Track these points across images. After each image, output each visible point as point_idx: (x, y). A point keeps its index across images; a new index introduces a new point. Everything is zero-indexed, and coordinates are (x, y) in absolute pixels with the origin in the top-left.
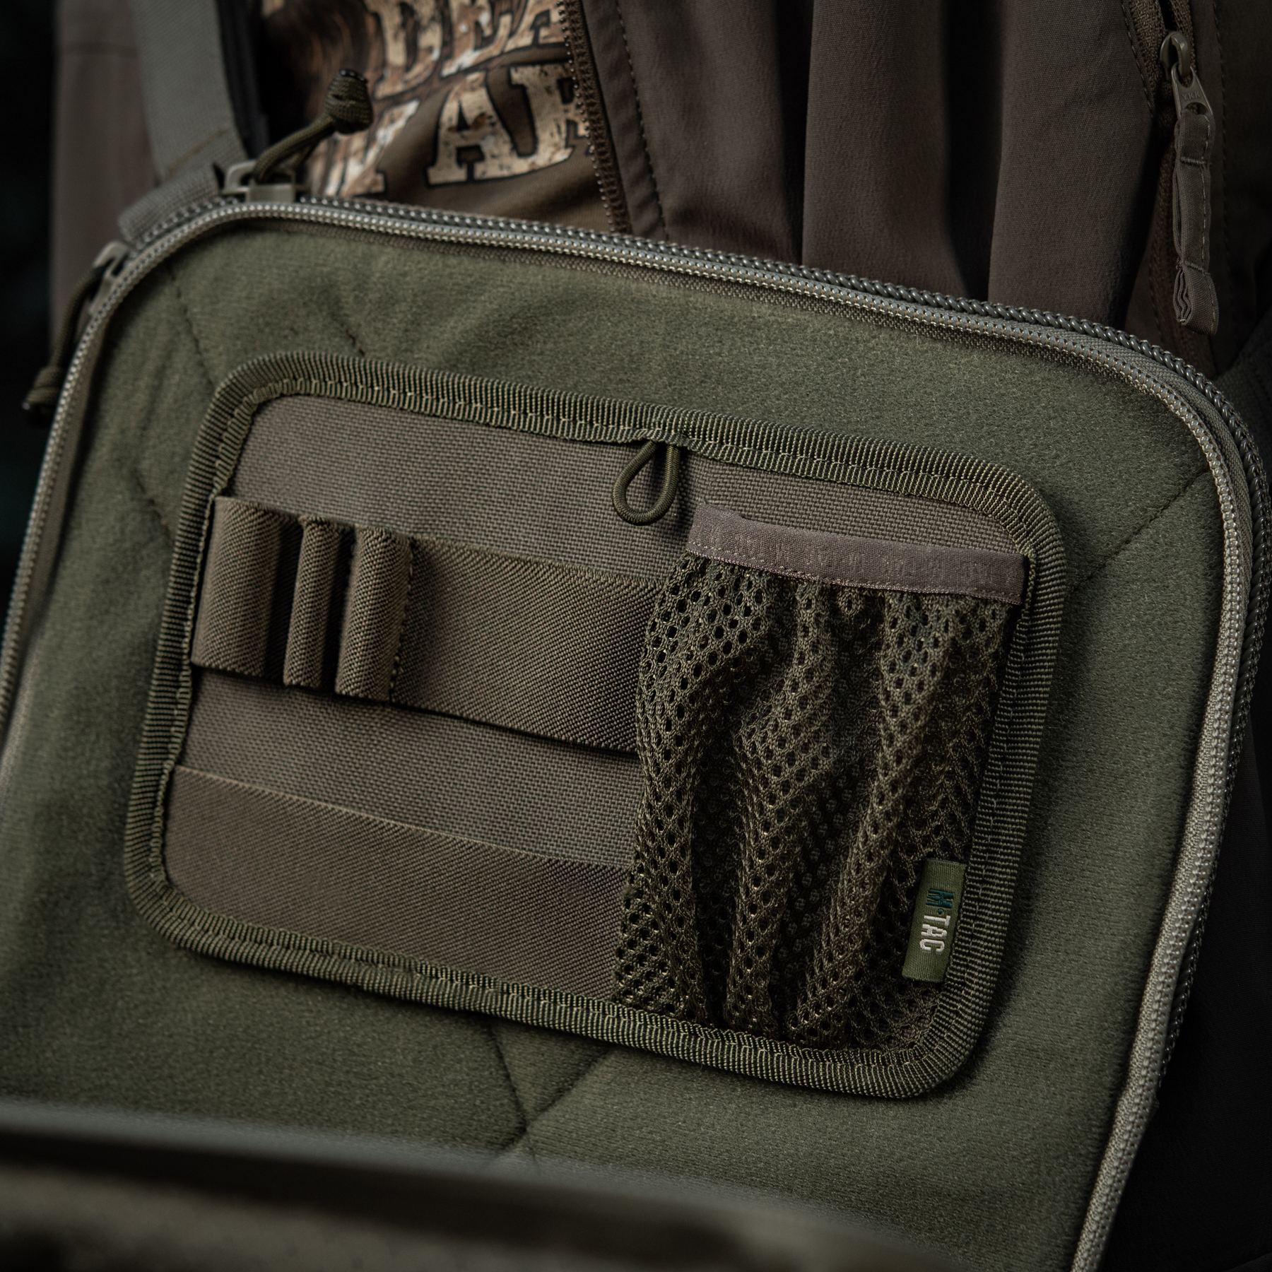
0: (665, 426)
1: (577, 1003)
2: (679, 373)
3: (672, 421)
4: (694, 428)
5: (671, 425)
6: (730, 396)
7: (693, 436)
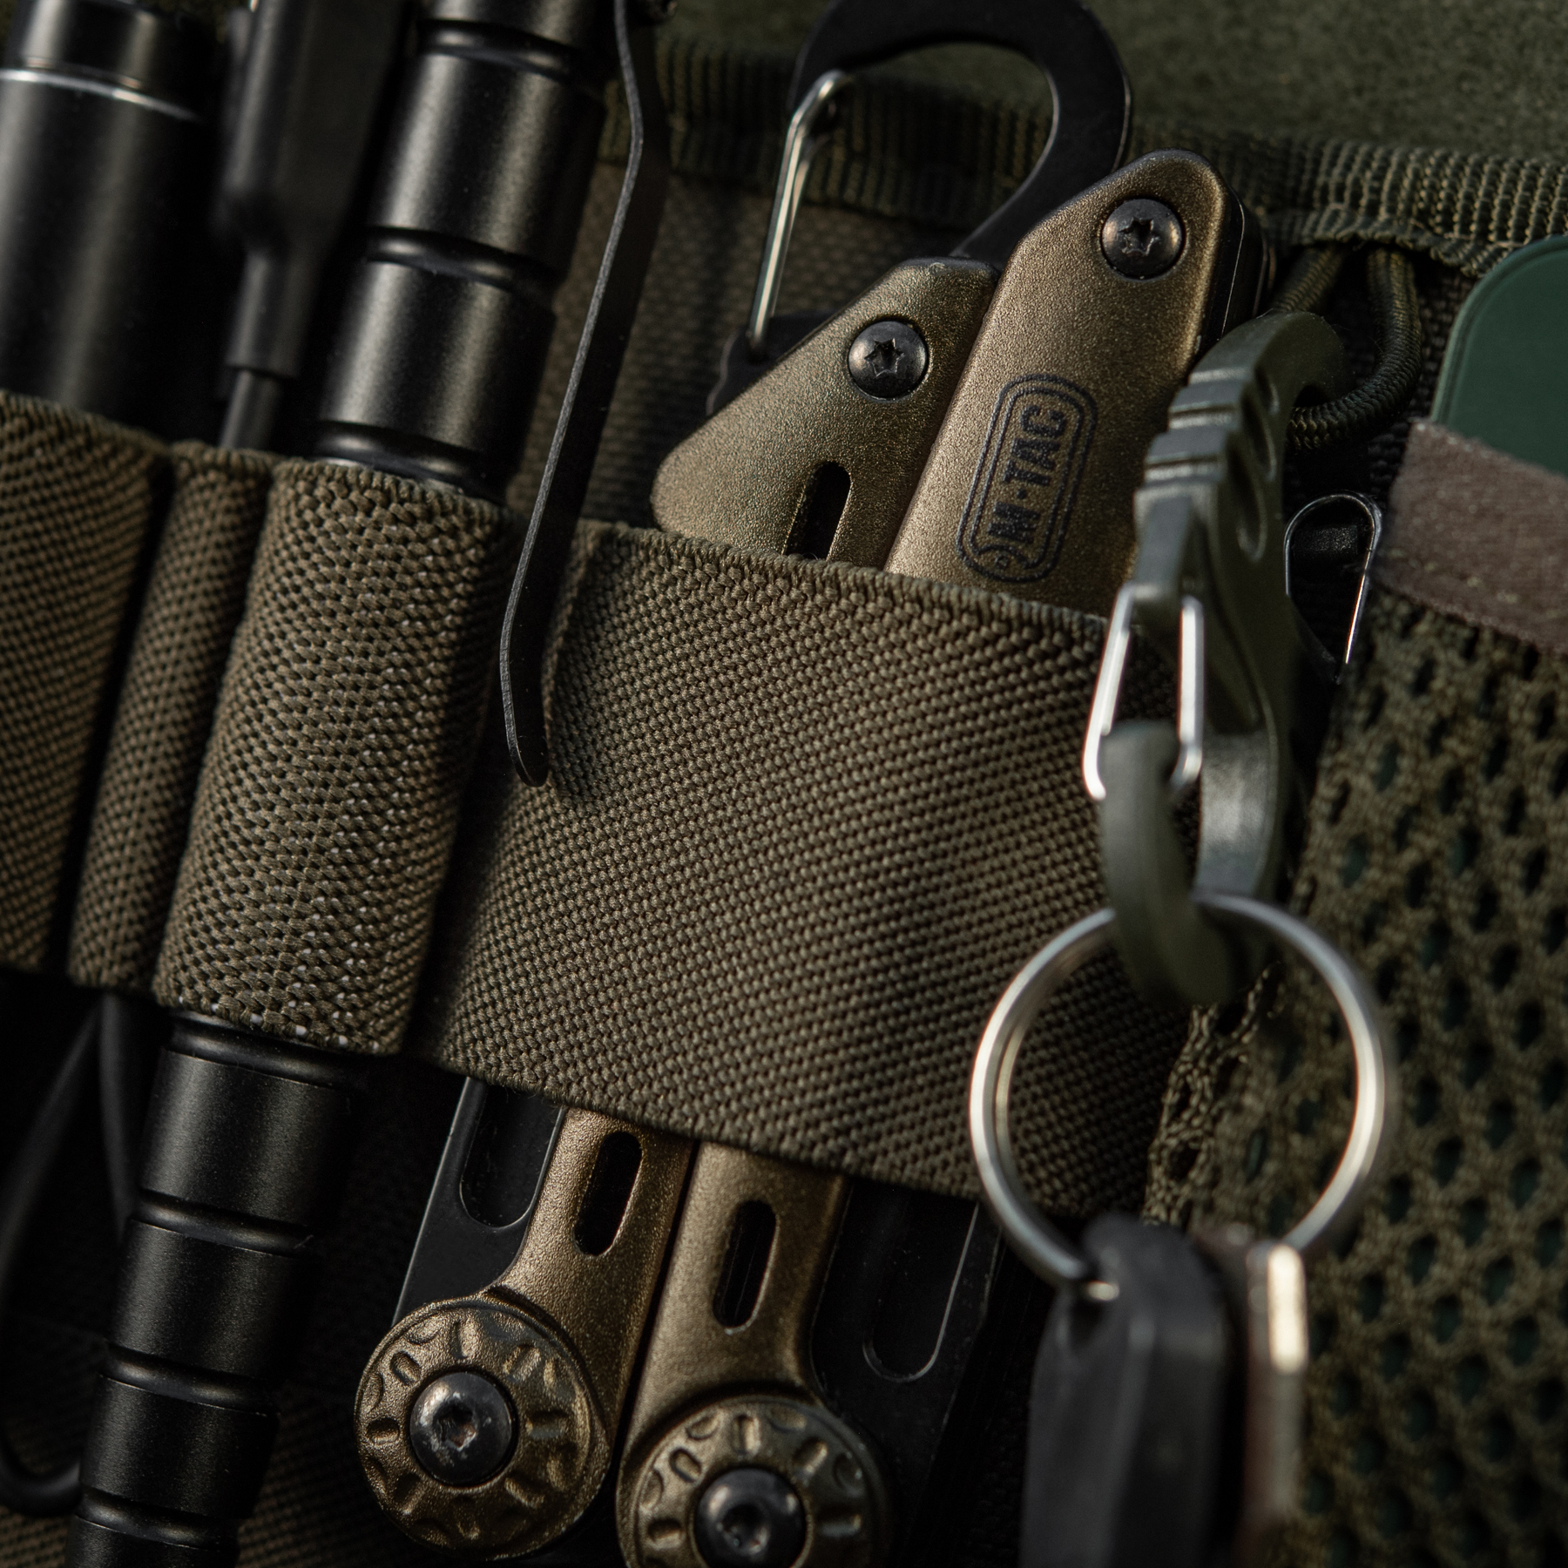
0: (1356, 196)
2: (1390, 52)
3: (1379, 178)
4: (1451, 199)
5: (1376, 191)
6: (1553, 115)
7: (1448, 226)
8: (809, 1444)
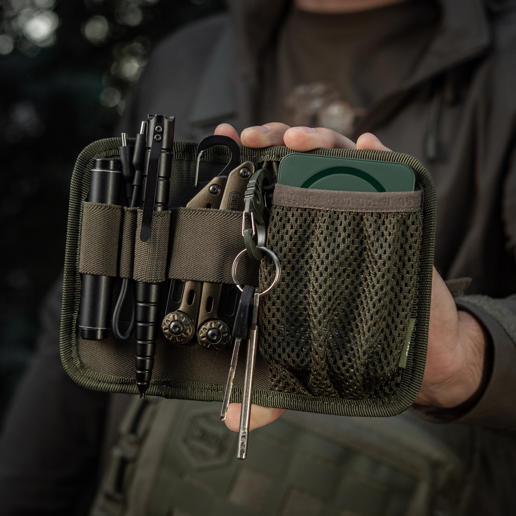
0: (270, 154)
1: (256, 393)
4: (282, 153)
8: (220, 326)
